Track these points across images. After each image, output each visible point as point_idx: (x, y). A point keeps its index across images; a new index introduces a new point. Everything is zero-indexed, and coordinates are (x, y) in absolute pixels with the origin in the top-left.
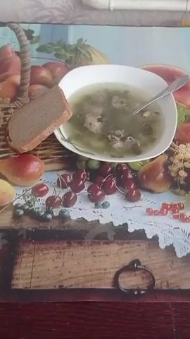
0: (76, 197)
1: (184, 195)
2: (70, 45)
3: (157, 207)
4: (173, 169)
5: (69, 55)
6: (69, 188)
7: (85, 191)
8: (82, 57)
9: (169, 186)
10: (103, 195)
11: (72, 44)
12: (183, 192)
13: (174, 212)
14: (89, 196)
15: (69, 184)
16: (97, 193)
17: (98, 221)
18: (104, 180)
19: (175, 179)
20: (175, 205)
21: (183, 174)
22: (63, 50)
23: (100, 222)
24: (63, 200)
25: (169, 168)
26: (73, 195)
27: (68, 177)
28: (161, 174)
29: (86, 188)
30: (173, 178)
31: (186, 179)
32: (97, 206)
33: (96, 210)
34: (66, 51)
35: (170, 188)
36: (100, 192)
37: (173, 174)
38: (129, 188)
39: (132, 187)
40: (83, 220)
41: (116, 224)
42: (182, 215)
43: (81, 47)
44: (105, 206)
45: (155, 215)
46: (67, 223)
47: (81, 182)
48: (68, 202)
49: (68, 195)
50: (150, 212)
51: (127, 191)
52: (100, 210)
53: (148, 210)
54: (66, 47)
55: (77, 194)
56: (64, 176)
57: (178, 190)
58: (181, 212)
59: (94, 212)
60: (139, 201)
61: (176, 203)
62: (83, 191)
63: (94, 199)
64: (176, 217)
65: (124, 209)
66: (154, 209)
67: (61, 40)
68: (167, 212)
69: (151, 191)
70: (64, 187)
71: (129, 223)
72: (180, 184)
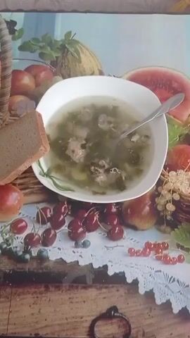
0: (55, 235)
1: (170, 233)
2: (57, 41)
3: (140, 247)
4: (160, 201)
5: (55, 55)
6: (49, 224)
7: (65, 228)
8: (70, 57)
9: (155, 221)
10: (84, 232)
11: (59, 39)
12: (168, 229)
13: (157, 252)
14: (69, 233)
15: (49, 220)
16: (78, 229)
17: (78, 262)
18: (86, 215)
19: (162, 214)
20: (159, 244)
21: (171, 207)
22: (49, 48)
23: (80, 264)
24: (42, 237)
25: (156, 200)
26: (53, 232)
27: (49, 210)
28: (147, 208)
29: (67, 224)
30: (159, 212)
31: (174, 214)
32: (77, 246)
33: (76, 250)
34: (52, 49)
35: (155, 224)
36: (81, 230)
37: (160, 208)
38: (112, 223)
39: (115, 222)
40: (62, 261)
41: (96, 266)
42: (166, 256)
43: (69, 44)
44: (85, 245)
45: (137, 256)
46: (46, 264)
47: (62, 217)
48: (47, 240)
49: (47, 232)
50: (132, 253)
51: (110, 227)
52: (80, 250)
53: (130, 250)
54: (51, 44)
55: (57, 231)
56: (44, 210)
57: (163, 227)
58: (164, 252)
59: (74, 252)
60: (122, 240)
61: (160, 242)
62: (63, 228)
63: (74, 236)
64: (158, 259)
65: (106, 249)
66: (136, 249)
67: (46, 35)
68: (150, 253)
69: (135, 228)
70: (44, 223)
71: (109, 264)
72: (167, 220)
